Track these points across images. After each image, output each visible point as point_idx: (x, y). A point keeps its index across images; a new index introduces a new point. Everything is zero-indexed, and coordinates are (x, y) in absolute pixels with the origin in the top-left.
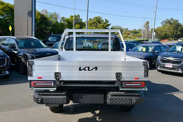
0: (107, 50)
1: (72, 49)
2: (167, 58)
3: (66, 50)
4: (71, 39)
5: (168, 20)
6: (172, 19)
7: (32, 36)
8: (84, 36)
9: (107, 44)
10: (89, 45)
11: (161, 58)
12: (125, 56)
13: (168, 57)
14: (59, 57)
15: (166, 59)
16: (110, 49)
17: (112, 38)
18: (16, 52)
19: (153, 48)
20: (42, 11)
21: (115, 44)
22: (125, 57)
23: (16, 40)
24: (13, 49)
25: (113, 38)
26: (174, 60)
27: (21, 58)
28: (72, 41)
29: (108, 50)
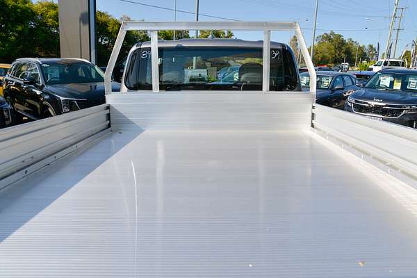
0: (257, 87)
1: (149, 87)
2: (369, 102)
3: (130, 88)
4: (144, 55)
5: (326, 34)
6: (332, 33)
7: (81, 58)
8: (185, 45)
9: (259, 68)
10: (200, 75)
11: (356, 101)
12: (313, 107)
13: (371, 99)
14: (107, 111)
15: (367, 103)
16: (266, 84)
17: (271, 50)
18: (38, 93)
19: (330, 80)
20: (122, 18)
21: (280, 68)
22: (314, 111)
23: (40, 66)
24: (33, 86)
25: (275, 50)
26: (386, 106)
27: (48, 107)
28: (148, 60)
29: (259, 88)
